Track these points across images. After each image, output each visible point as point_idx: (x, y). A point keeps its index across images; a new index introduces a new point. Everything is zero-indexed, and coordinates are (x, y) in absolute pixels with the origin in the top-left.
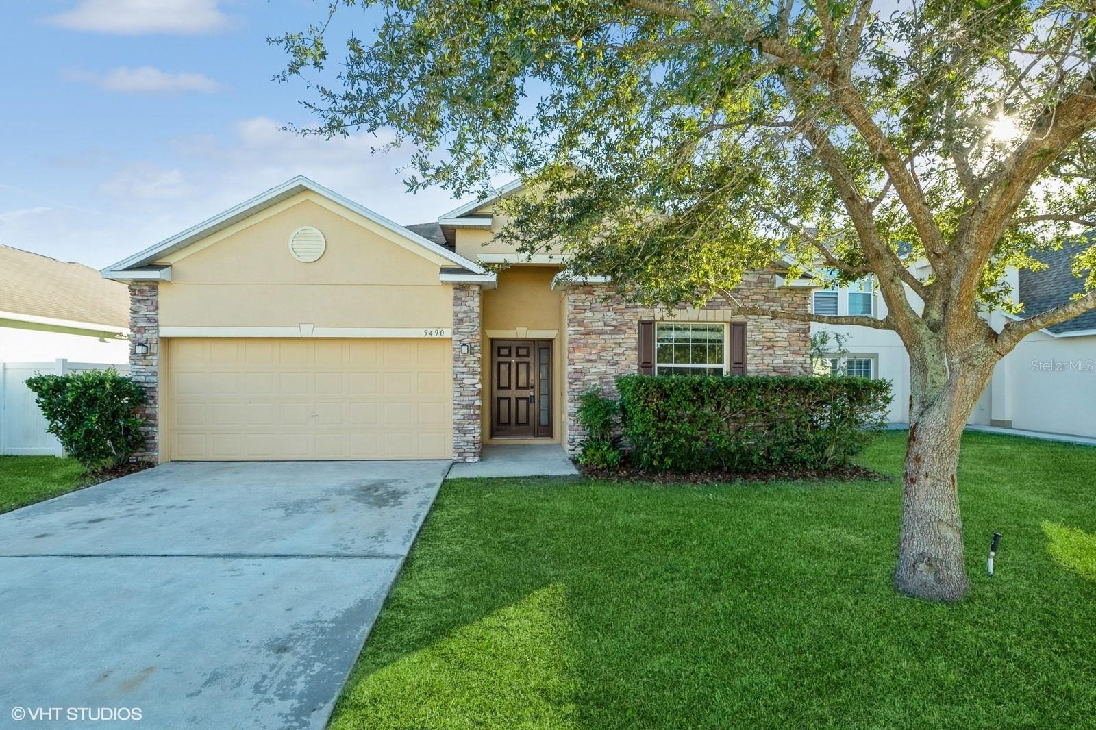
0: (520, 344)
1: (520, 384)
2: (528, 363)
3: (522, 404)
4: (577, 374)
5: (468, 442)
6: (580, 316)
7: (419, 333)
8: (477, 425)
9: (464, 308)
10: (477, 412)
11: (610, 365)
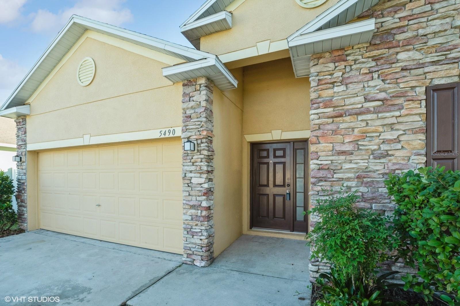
0: (275, 146)
1: (278, 183)
2: (284, 164)
3: (279, 200)
4: (322, 172)
5: (195, 244)
6: (327, 94)
7: (155, 134)
8: (203, 228)
9: (192, 104)
10: (204, 213)
11: (375, 158)
